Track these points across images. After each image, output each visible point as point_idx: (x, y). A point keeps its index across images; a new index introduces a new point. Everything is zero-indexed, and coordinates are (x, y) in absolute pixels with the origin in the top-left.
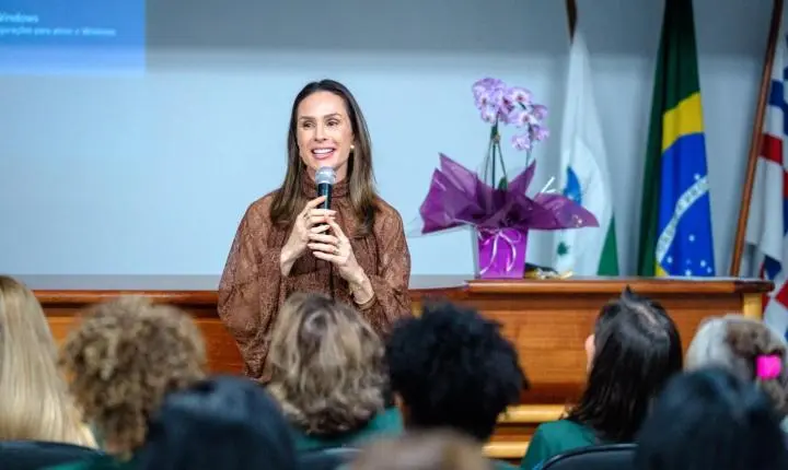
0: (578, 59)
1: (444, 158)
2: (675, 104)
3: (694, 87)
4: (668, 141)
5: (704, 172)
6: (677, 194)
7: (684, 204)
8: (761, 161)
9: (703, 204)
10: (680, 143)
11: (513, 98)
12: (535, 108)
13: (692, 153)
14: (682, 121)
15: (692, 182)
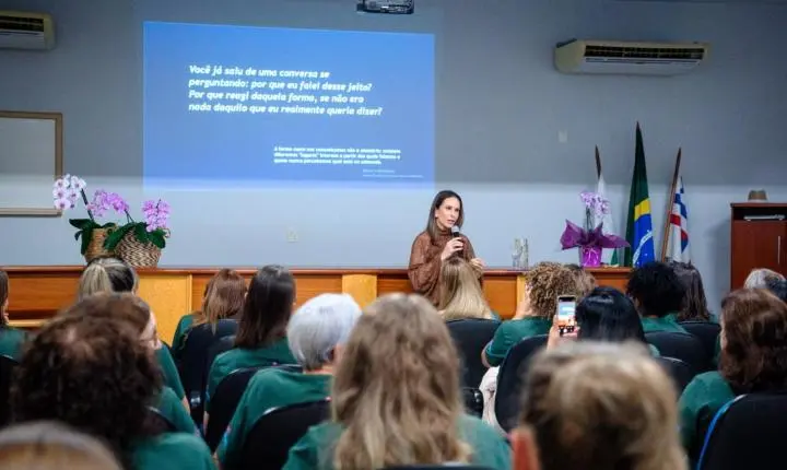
0: (601, 185)
1: (567, 221)
2: (638, 203)
3: (646, 196)
4: (636, 217)
5: (651, 229)
6: (640, 238)
7: (643, 241)
8: (672, 225)
9: (650, 241)
10: (641, 217)
11: (596, 197)
12: (604, 202)
13: (646, 222)
14: (641, 209)
15: (646, 233)
